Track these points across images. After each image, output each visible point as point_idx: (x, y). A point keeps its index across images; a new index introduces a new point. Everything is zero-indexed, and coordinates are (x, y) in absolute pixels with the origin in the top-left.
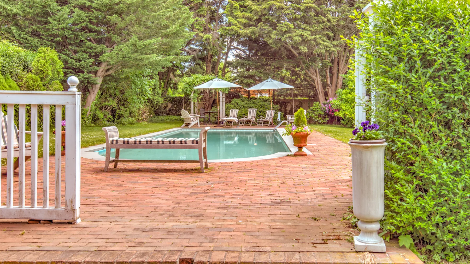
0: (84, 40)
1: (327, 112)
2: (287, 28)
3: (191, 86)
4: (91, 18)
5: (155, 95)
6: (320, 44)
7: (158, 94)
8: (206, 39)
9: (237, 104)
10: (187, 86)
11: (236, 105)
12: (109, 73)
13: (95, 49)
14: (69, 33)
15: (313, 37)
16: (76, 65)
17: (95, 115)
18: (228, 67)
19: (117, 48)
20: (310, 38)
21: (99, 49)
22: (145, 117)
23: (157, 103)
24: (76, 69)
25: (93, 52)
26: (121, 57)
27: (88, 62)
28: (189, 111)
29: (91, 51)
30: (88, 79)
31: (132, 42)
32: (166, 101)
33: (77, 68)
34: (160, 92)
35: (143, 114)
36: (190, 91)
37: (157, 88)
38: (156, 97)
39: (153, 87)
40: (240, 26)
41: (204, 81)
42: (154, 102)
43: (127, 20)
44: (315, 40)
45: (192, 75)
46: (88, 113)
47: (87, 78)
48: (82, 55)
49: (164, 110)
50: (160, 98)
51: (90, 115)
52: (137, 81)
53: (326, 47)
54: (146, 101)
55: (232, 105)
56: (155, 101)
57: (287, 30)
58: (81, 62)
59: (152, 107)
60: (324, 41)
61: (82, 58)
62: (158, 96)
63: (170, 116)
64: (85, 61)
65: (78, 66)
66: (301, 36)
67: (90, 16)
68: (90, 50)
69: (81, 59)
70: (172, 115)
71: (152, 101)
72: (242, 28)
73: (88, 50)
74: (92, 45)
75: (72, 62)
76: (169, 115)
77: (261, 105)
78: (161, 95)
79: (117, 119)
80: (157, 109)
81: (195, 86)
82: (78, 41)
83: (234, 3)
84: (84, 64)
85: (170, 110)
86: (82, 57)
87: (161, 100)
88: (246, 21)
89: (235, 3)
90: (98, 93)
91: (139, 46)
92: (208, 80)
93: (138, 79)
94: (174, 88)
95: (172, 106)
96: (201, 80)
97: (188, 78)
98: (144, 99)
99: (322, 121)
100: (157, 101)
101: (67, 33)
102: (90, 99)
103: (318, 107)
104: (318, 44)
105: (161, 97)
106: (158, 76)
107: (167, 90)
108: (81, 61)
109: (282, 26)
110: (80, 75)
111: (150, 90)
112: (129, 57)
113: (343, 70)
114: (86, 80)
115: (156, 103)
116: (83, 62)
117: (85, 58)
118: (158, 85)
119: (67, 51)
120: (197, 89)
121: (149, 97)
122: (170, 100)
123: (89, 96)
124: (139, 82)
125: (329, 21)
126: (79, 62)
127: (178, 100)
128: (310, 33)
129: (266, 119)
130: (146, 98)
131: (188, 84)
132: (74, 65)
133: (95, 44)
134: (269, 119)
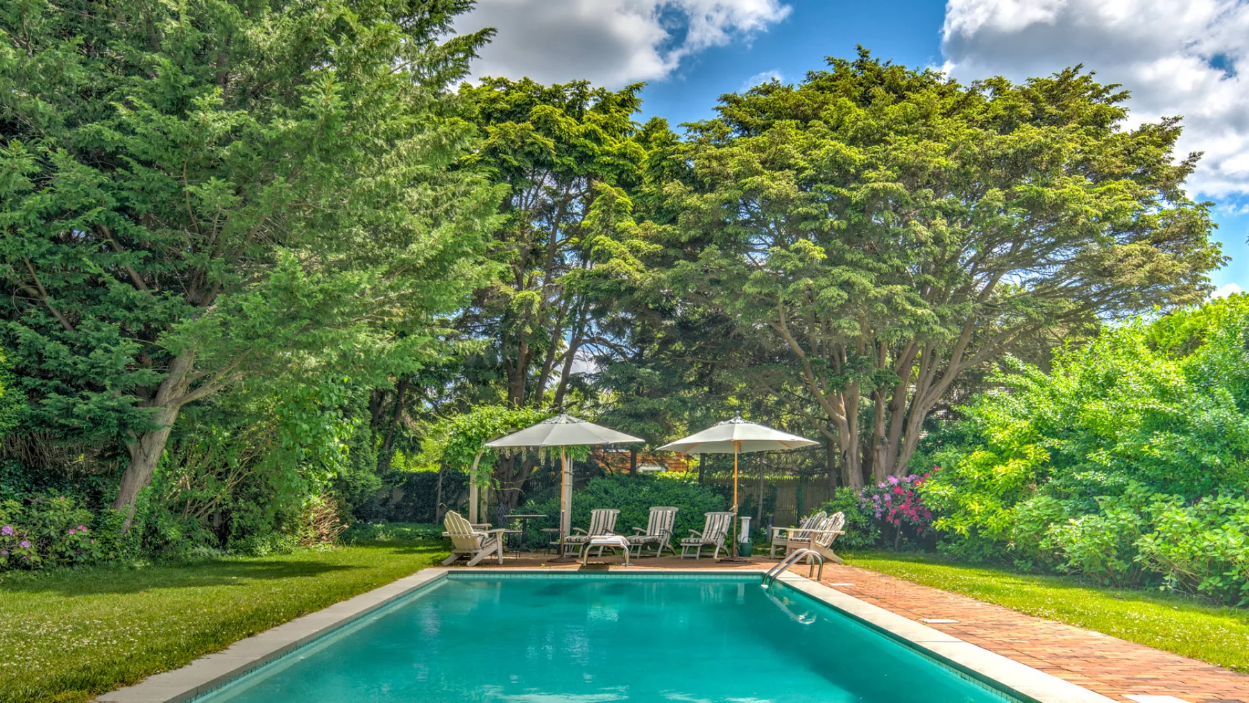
0: (100, 275)
1: (878, 515)
2: (801, 260)
3: (471, 440)
4: (125, 194)
5: (358, 469)
6: (904, 311)
7: (368, 464)
8: (521, 305)
9: (606, 492)
10: (461, 439)
11: (603, 495)
12: (199, 395)
13: (145, 308)
14: (39, 246)
15: (884, 291)
16: (75, 364)
17: (152, 530)
18: (570, 392)
19: (225, 304)
20: (873, 292)
21: (158, 308)
22: (325, 531)
23: (362, 491)
24: (78, 378)
25: (138, 320)
26: (237, 336)
27: (118, 353)
28: (465, 512)
29: (131, 316)
30: (117, 411)
31: (278, 279)
32: (388, 483)
33: (78, 373)
34: (373, 458)
35: (319, 521)
36: (469, 454)
37: (366, 446)
38: (361, 473)
39: (354, 444)
40: (638, 262)
41: (514, 425)
42: (355, 488)
43: (262, 201)
44: (888, 300)
45: (475, 407)
46: (128, 523)
47: (114, 410)
48: (98, 329)
49: (382, 509)
50: (372, 477)
51: (135, 531)
52: (299, 422)
53: (919, 321)
54: (330, 484)
55: (589, 495)
56: (358, 484)
57: (800, 265)
58: (92, 355)
59: (348, 501)
60: (913, 303)
61: (99, 340)
62: (367, 469)
63: (400, 524)
64: (107, 350)
65: (80, 366)
66: (847, 285)
67: (121, 188)
68: (126, 313)
69: (94, 343)
70: (403, 521)
71: (348, 484)
72: (642, 267)
73: (120, 313)
74: (133, 293)
75: (57, 352)
76: (397, 520)
77: (678, 496)
78: (375, 468)
79: (236, 538)
80: (363, 507)
81: (487, 439)
82: (80, 281)
83: (616, 194)
84: (103, 358)
85: (398, 507)
86: (96, 334)
87: (375, 481)
88: (658, 247)
89: (619, 193)
90: (161, 457)
91: (309, 296)
92: (526, 423)
93: (304, 416)
94: (412, 449)
95: (405, 497)
96: (506, 422)
97: (465, 417)
98: (323, 478)
99: (859, 540)
100: (363, 485)
101: (33, 247)
102: (134, 479)
103: (851, 501)
104: (896, 311)
105: (375, 473)
106: (368, 412)
107: (392, 454)
108: (92, 349)
109: (783, 256)
110: (88, 398)
111: (344, 452)
112: (269, 336)
113: (929, 399)
114: (113, 415)
115: (360, 489)
116: (99, 352)
117: (108, 340)
118: (368, 439)
119: (42, 315)
120: (493, 449)
121: (339, 474)
122: (401, 480)
123: (129, 470)
124: (305, 427)
125: (938, 240)
126: (87, 355)
127: (423, 480)
128: (873, 276)
129: (705, 538)
130: (330, 475)
131: (464, 433)
132: (66, 365)
133: (144, 292)
134: (712, 537)
